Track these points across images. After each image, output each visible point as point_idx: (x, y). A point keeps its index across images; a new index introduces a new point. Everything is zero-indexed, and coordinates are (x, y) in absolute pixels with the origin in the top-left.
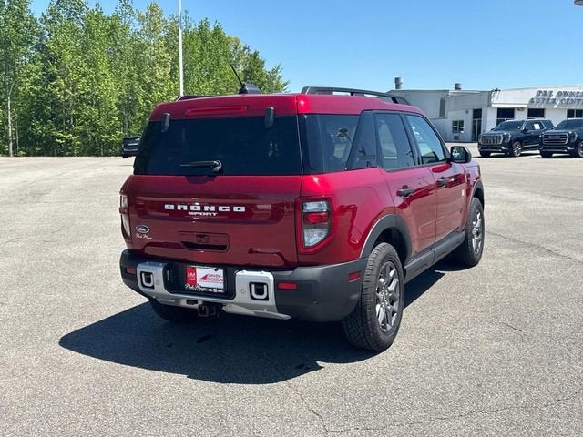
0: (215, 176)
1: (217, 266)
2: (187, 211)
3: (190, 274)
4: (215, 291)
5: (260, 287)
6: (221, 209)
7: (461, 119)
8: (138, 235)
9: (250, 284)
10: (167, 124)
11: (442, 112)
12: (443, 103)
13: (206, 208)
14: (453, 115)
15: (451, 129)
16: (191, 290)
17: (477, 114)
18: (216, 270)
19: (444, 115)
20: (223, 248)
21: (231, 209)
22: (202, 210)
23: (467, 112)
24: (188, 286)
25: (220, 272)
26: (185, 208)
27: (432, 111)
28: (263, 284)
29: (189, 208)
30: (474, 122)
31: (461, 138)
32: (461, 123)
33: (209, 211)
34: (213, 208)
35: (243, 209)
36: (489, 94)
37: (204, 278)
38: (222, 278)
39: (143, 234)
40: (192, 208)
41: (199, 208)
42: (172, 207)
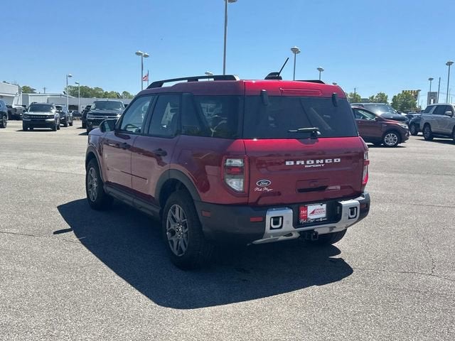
0: (316, 138)
1: (322, 202)
2: (304, 165)
3: (303, 212)
5: (352, 210)
6: (327, 161)
8: (257, 189)
9: (349, 209)
13: (318, 161)
16: (304, 223)
18: (321, 205)
21: (333, 161)
22: (315, 163)
24: (302, 221)
25: (324, 206)
26: (303, 163)
29: (305, 163)
33: (320, 163)
34: (322, 161)
35: (339, 160)
37: (313, 213)
38: (325, 210)
39: (263, 188)
40: (308, 162)
41: (313, 162)
42: (292, 163)
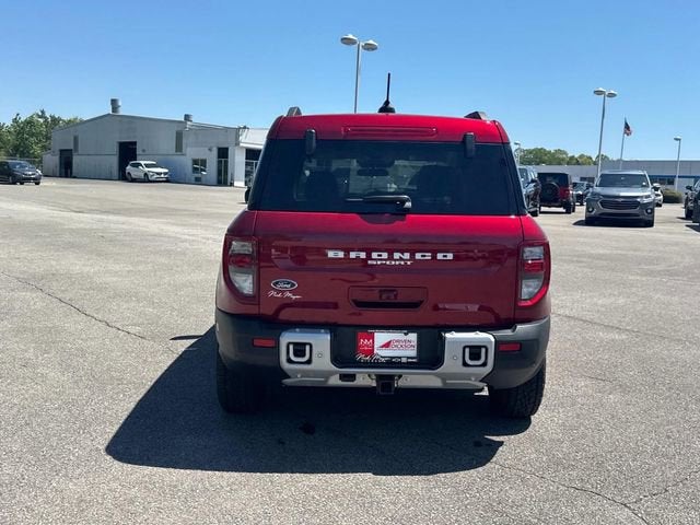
0: (405, 215)
1: (408, 328)
2: (365, 261)
3: (364, 342)
4: (404, 360)
5: (475, 351)
6: (418, 256)
7: (204, 158)
8: (273, 293)
9: (464, 348)
10: (314, 144)
11: (179, 148)
12: (179, 136)
13: (397, 255)
14: (192, 152)
15: (190, 169)
17: (223, 153)
18: (406, 334)
19: (181, 151)
20: (414, 305)
21: (434, 257)
22: (391, 258)
23: (210, 150)
24: (361, 357)
25: (413, 337)
26: (363, 255)
27: (166, 145)
28: (480, 347)
29: (369, 255)
30: (219, 162)
31: (203, 179)
32: (204, 162)
33: (401, 259)
34: (407, 256)
35: (450, 256)
36: (237, 132)
37: (387, 345)
38: (415, 343)
39: (283, 292)
40: (374, 255)
41: (385, 255)
42: (341, 254)
